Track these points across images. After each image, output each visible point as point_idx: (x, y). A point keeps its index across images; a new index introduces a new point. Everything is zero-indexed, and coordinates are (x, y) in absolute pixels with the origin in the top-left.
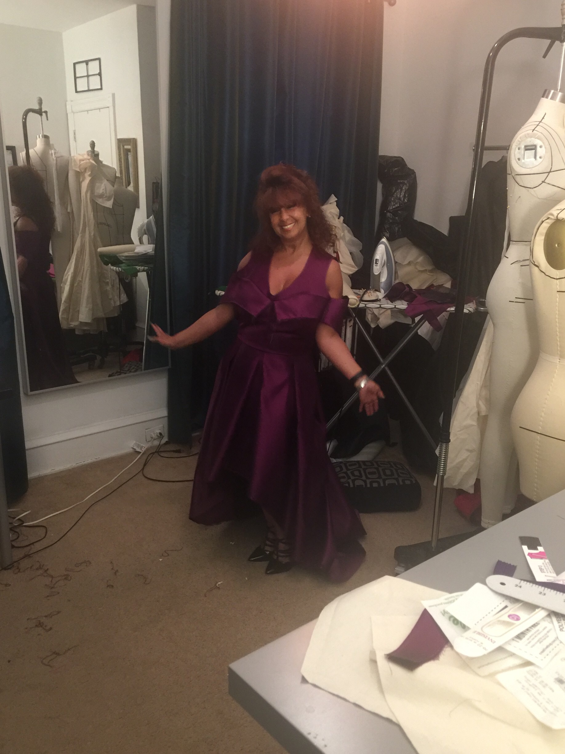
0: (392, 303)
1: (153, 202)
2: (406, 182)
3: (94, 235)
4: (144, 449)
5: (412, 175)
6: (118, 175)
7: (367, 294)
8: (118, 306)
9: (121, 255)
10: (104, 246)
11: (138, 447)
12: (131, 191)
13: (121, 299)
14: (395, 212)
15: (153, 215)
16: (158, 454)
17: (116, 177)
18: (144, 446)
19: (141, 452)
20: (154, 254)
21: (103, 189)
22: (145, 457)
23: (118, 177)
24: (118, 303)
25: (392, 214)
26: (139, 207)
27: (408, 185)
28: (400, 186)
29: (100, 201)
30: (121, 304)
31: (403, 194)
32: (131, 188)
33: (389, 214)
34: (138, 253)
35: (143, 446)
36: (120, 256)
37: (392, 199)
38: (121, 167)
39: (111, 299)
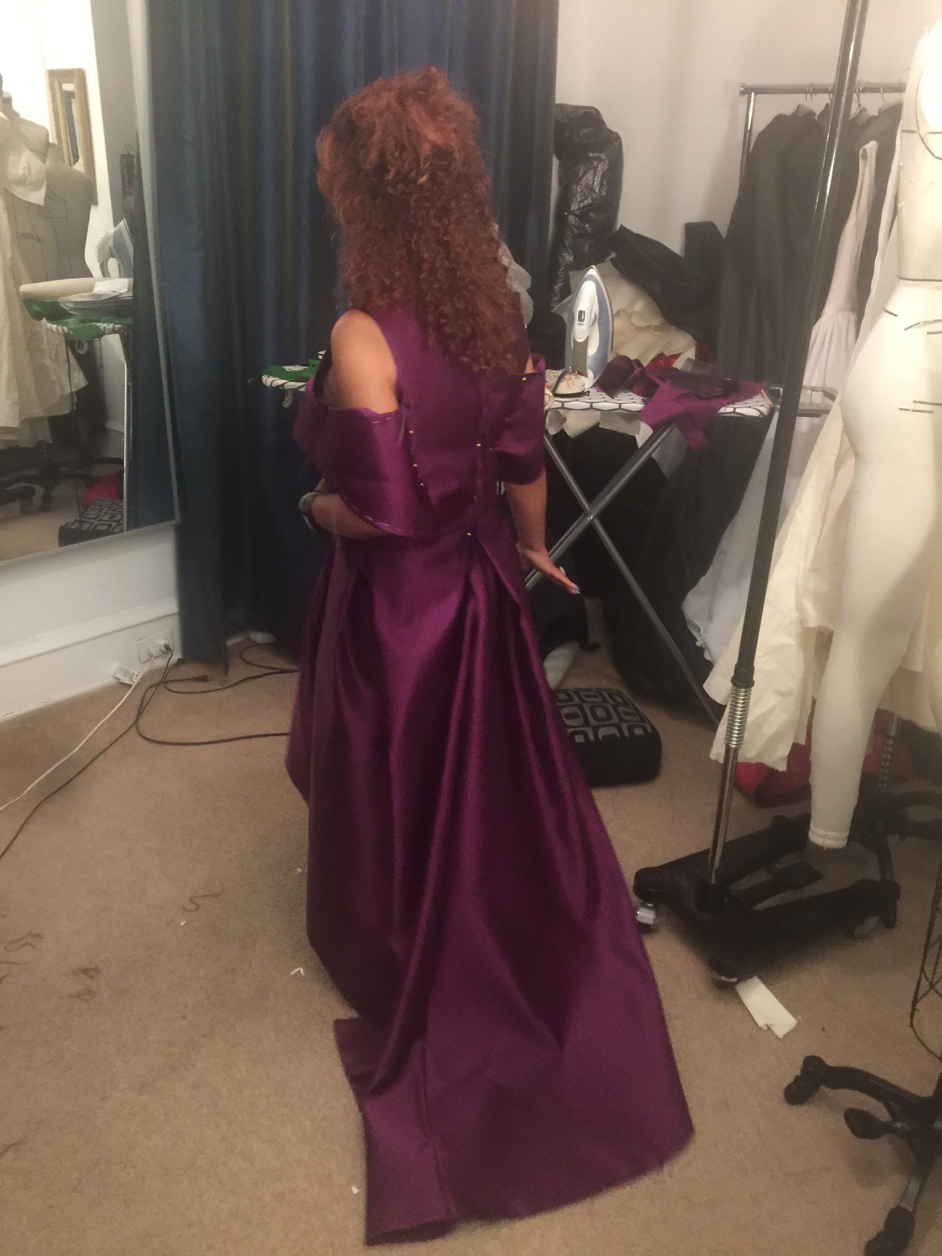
0: (613, 398)
1: (125, 192)
2: (603, 156)
3: (12, 259)
4: (136, 679)
5: (615, 143)
6: (52, 139)
7: (565, 383)
8: (69, 394)
9: (65, 298)
10: (34, 280)
11: (124, 674)
12: (79, 173)
13: (73, 383)
14: (583, 215)
15: (124, 219)
16: (166, 687)
17: (49, 145)
18: (136, 673)
19: (132, 685)
20: (131, 298)
21: (25, 168)
22: (139, 695)
23: (53, 145)
24: (68, 391)
25: (579, 219)
26: (96, 203)
27: (607, 162)
28: (593, 164)
29: (19, 192)
30: (74, 390)
31: (598, 180)
32: (80, 166)
33: (572, 219)
34: (100, 296)
35: (134, 674)
36: (64, 302)
37: (579, 190)
38: (57, 125)
39: (53, 382)
